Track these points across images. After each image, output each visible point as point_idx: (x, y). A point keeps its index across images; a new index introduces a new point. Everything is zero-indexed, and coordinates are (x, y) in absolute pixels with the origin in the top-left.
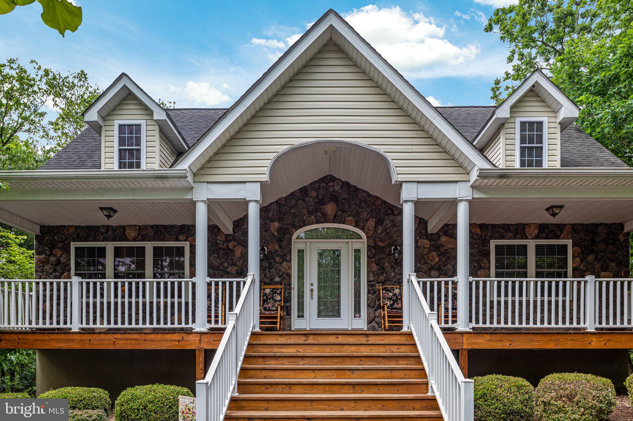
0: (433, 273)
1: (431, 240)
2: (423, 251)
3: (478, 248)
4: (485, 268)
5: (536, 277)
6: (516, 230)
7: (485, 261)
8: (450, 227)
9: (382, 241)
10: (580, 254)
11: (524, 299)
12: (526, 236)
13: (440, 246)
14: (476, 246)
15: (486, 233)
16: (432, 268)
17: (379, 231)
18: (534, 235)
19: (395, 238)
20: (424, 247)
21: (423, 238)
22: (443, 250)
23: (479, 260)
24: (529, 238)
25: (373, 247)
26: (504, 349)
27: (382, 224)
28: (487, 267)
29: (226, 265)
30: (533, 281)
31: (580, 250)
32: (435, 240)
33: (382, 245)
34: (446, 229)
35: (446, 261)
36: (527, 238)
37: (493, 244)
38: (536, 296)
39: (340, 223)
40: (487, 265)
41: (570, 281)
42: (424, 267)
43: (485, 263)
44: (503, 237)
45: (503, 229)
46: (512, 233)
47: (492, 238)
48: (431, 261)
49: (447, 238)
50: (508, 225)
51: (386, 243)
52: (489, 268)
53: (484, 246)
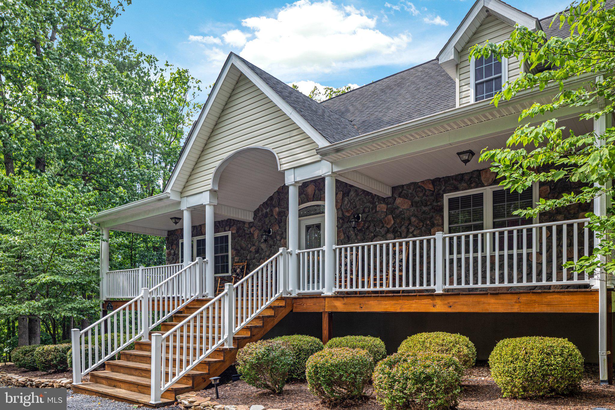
0: (390, 235)
1: (387, 204)
2: (381, 216)
3: (431, 204)
4: (438, 225)
5: (494, 228)
6: (470, 179)
7: (438, 218)
8: (405, 187)
9: (348, 211)
10: (549, 194)
11: (479, 255)
12: (483, 184)
13: (395, 209)
14: (429, 203)
15: (439, 188)
16: (388, 231)
17: (346, 202)
18: (490, 180)
19: (358, 207)
20: (382, 212)
21: (381, 203)
22: (397, 212)
23: (432, 217)
24: (486, 184)
25: (341, 218)
26: (356, 312)
27: (348, 196)
28: (440, 224)
29: (249, 246)
30: (490, 232)
31: (549, 189)
32: (390, 204)
33: (348, 215)
34: (400, 190)
35: (401, 222)
36: (483, 186)
37: (446, 197)
38: (494, 250)
39: (317, 200)
40: (440, 221)
41: (536, 227)
42: (381, 230)
43: (438, 220)
44: (456, 189)
45: (455, 180)
46: (466, 182)
47: (445, 192)
48: (387, 224)
49: (402, 199)
50: (463, 174)
51: (351, 213)
52: (443, 224)
53: (437, 202)
